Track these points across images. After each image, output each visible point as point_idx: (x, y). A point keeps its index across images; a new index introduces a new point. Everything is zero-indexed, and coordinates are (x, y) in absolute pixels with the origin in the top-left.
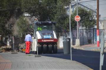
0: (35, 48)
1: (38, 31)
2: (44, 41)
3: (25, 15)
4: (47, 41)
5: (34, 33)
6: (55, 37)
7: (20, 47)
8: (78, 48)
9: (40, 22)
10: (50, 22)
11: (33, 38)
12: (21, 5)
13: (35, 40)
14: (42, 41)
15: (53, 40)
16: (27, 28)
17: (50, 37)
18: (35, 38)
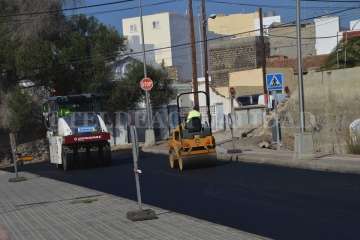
0: (57, 157)
2: (80, 139)
3: (24, 84)
6: (104, 128)
8: (148, 150)
9: (66, 97)
10: (89, 95)
11: (52, 133)
12: (13, 62)
13: (58, 138)
14: (75, 139)
15: (99, 137)
17: (93, 129)
18: (55, 134)
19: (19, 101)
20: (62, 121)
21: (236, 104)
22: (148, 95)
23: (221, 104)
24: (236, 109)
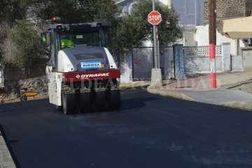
0: (56, 97)
1: (61, 49)
2: (83, 77)
4: (91, 76)
5: (53, 56)
6: (113, 64)
7: (22, 87)
9: (67, 26)
10: (94, 24)
11: (51, 68)
13: (57, 74)
15: (107, 75)
16: (35, 46)
17: (99, 65)
18: (54, 70)
19: (23, 35)
20: (61, 54)
21: (242, 45)
22: (155, 30)
23: (228, 44)
24: (243, 50)
